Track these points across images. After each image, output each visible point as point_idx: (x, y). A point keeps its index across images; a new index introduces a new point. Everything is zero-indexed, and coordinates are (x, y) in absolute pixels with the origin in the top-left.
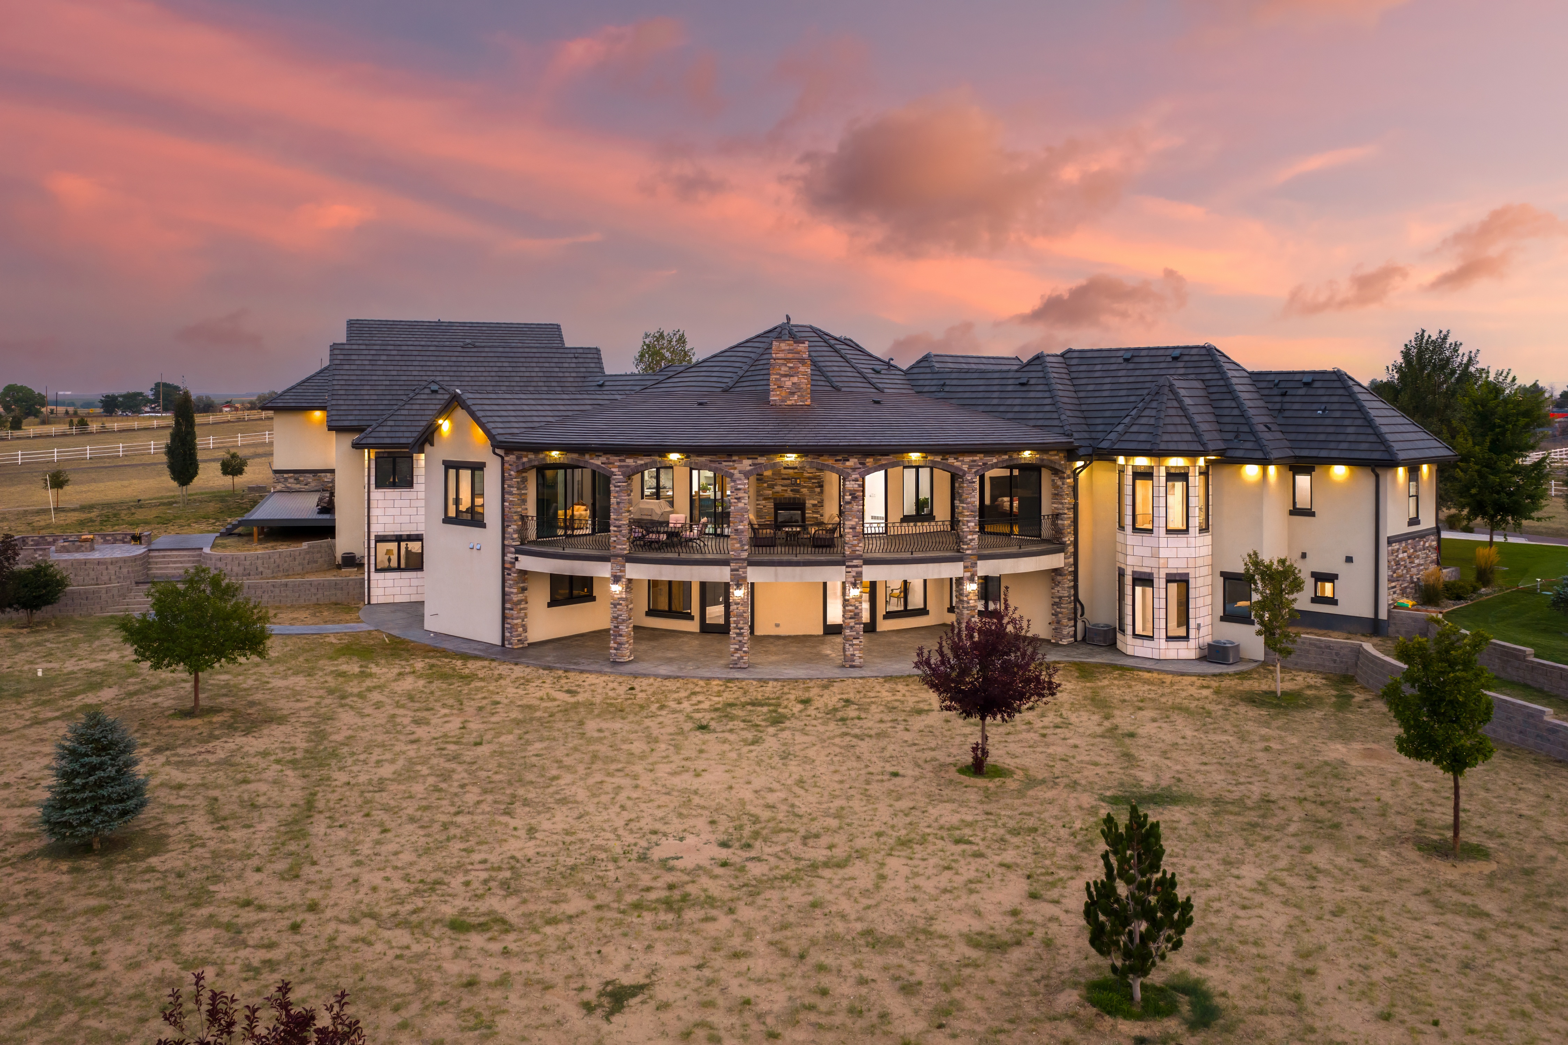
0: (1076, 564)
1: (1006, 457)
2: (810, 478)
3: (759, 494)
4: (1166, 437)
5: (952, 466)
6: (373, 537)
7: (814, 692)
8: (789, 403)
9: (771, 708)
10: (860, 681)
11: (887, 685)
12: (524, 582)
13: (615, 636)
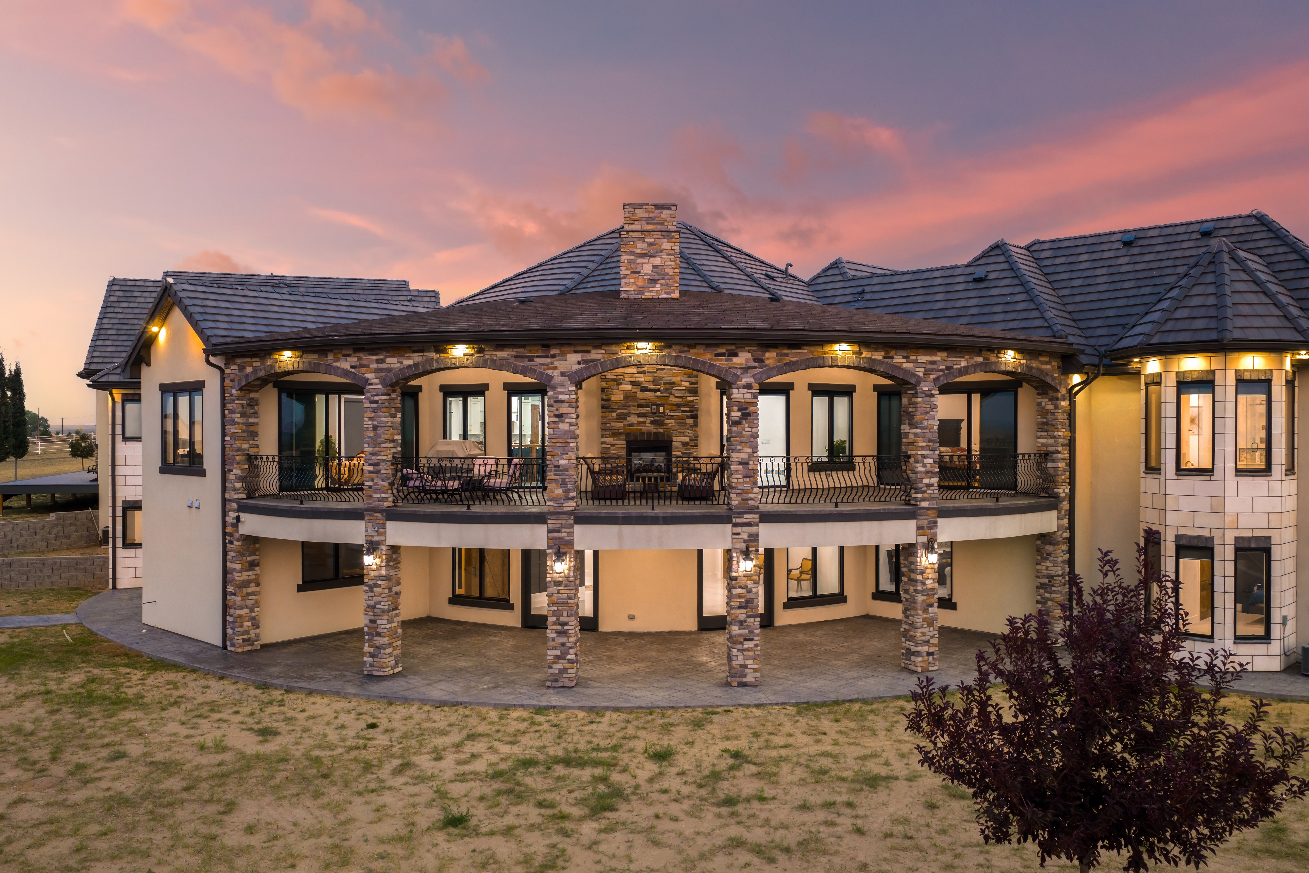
0: (1071, 527)
1: (980, 359)
2: (679, 405)
3: (604, 428)
4: (1240, 322)
5: (899, 368)
6: (119, 503)
7: (681, 732)
8: (648, 295)
9: (598, 771)
10: (757, 712)
11: (803, 721)
12: (253, 553)
13: (371, 635)
